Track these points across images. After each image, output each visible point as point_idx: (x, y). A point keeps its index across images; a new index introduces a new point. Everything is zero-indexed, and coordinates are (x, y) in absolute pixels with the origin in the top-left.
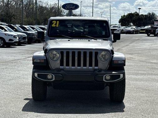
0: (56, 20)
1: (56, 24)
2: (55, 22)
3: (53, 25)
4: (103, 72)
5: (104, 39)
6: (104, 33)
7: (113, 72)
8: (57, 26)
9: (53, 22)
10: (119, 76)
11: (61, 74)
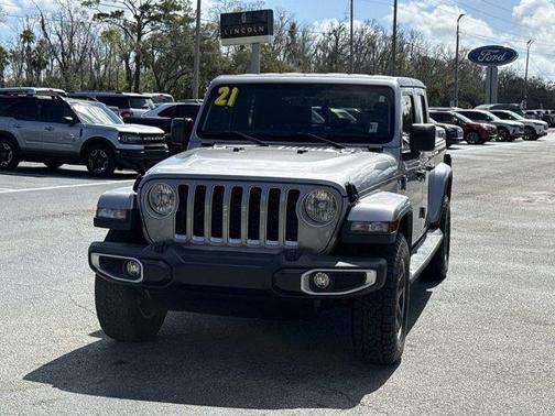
0: (231, 85)
1: (227, 98)
2: (225, 90)
3: (220, 101)
4: (302, 261)
5: (372, 146)
6: (374, 127)
7: (340, 264)
8: (230, 103)
9: (220, 90)
10: (364, 276)
11: (164, 261)
